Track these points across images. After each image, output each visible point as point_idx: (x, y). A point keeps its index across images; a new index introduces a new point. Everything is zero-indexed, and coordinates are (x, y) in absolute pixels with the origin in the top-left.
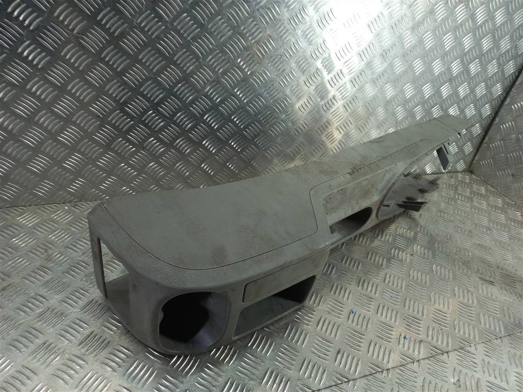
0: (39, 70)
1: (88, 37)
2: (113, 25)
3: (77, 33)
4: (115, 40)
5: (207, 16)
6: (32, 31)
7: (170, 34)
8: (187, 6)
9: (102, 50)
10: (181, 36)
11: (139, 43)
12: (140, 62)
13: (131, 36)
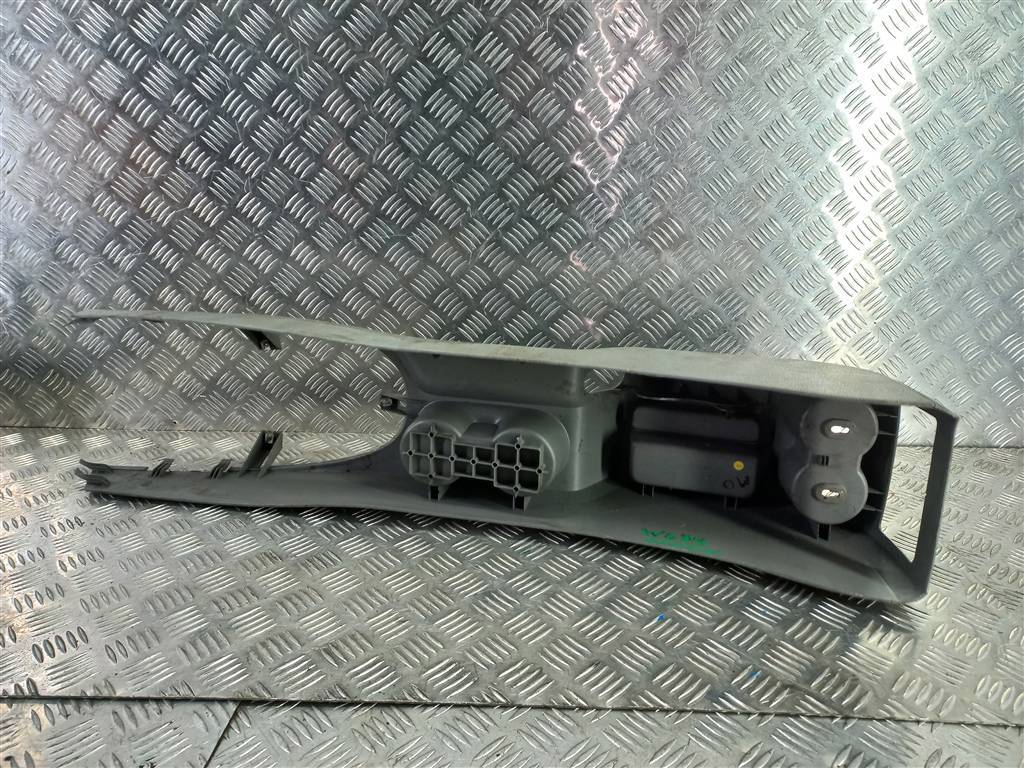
0: (258, 230)
1: (315, 182)
2: (347, 165)
3: (304, 179)
4: (349, 186)
5: (473, 143)
6: (253, 181)
7: (422, 173)
8: (444, 133)
9: (334, 199)
10: (437, 174)
11: (380, 189)
12: (383, 215)
13: (369, 178)
